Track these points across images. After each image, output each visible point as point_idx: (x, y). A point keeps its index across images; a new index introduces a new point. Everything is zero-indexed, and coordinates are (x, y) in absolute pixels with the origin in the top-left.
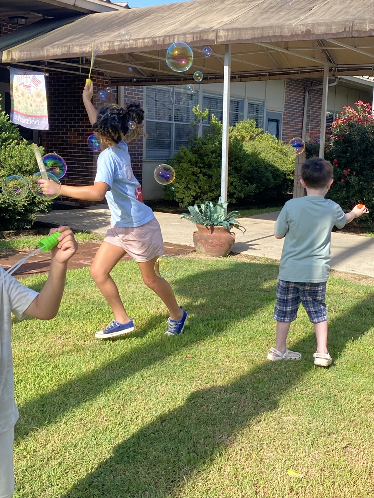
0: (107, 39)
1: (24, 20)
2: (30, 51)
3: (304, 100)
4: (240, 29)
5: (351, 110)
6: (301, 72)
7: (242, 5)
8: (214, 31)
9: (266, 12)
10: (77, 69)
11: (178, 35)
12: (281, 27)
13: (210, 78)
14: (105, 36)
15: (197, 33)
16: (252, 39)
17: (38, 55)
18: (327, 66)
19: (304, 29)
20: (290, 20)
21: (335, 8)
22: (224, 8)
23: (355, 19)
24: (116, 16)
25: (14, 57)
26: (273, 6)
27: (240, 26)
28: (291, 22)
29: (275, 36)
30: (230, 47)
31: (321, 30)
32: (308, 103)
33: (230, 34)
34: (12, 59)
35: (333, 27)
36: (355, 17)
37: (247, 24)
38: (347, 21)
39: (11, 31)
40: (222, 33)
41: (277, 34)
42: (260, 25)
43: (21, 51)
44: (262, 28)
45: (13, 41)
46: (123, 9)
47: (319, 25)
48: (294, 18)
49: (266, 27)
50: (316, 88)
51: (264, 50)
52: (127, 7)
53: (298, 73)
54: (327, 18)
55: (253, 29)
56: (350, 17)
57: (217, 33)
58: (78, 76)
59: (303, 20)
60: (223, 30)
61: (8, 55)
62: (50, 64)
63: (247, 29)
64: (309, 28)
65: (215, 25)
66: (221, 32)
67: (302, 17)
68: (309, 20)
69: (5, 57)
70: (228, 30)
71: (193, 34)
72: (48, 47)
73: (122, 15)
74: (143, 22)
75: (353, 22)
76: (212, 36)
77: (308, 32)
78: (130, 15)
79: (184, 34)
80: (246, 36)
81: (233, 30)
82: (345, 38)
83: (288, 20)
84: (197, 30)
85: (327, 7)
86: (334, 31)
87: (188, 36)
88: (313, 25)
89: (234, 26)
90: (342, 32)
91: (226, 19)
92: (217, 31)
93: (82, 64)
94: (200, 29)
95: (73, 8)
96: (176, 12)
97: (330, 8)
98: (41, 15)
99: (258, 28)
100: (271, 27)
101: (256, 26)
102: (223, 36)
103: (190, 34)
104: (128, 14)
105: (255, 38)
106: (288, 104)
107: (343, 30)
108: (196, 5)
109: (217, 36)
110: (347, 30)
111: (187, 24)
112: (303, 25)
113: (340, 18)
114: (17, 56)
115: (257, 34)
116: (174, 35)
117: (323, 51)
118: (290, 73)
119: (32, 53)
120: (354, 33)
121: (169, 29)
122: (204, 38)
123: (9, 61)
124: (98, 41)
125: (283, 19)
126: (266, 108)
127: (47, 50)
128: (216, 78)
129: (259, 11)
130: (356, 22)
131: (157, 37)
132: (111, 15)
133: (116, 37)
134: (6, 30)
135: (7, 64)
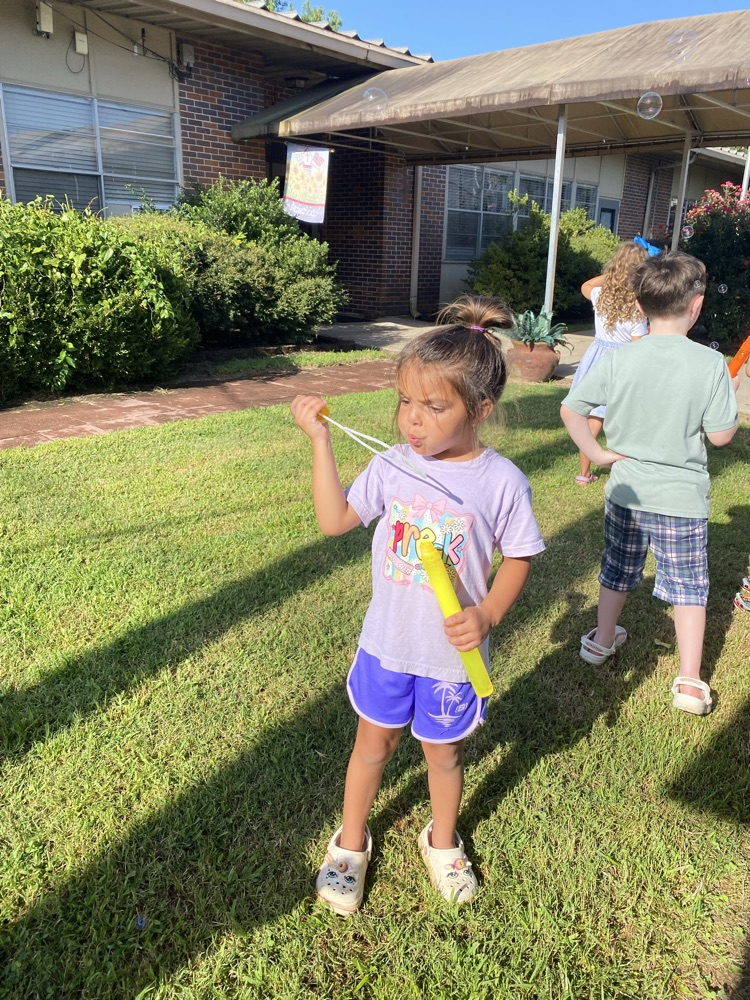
0: (407, 102)
1: (303, 82)
2: (313, 121)
3: (649, 184)
4: (582, 83)
5: (716, 194)
6: (655, 144)
7: (583, 50)
8: (547, 86)
9: (617, 58)
10: (366, 144)
11: (500, 93)
12: (639, 78)
13: (534, 154)
14: (405, 98)
15: (525, 89)
16: (598, 95)
17: (322, 125)
18: (689, 134)
19: (669, 80)
20: (651, 67)
21: (712, 49)
22: (560, 56)
23: (742, 63)
24: (418, 73)
25: (293, 130)
26: (626, 49)
27: (582, 79)
28: (653, 70)
29: (629, 91)
30: (567, 106)
31: (691, 80)
32: (654, 189)
33: (569, 89)
34: (291, 132)
35: (711, 76)
36: (743, 59)
37: (590, 75)
38: (730, 67)
39: (287, 97)
40: (558, 89)
41: (632, 88)
42: (610, 76)
43: (302, 121)
44: (613, 81)
45: (291, 109)
46: (424, 64)
47: (691, 73)
48: (657, 66)
49: (618, 79)
50: (664, 168)
51: (606, 113)
52: (431, 61)
53: (650, 144)
54: (702, 62)
55: (600, 81)
56: (734, 61)
57: (552, 89)
58: (367, 154)
59: (669, 67)
60: (560, 84)
61: (286, 126)
62: (335, 138)
63: (592, 82)
64: (677, 78)
65: (549, 79)
66: (557, 87)
67: (668, 63)
68: (678, 67)
69: (283, 129)
70: (566, 85)
71: (520, 91)
72: (335, 115)
73: (425, 71)
74: (453, 78)
75: (739, 67)
76: (544, 94)
77: (675, 83)
78: (437, 71)
79: (508, 92)
80: (590, 92)
81: (572, 84)
82: (726, 90)
83: (649, 68)
84: (524, 86)
85: (701, 48)
86: (711, 82)
87: (512, 94)
88: (683, 73)
89: (575, 78)
90: (723, 82)
91: (564, 71)
92: (551, 87)
93: (373, 137)
94: (529, 85)
95: (363, 64)
96: (496, 63)
97: (707, 49)
98: (324, 75)
99: (606, 80)
100: (625, 79)
101: (604, 78)
102: (559, 94)
103: (515, 91)
104: (434, 69)
105: (601, 95)
106: (627, 190)
107: (724, 79)
108: (522, 53)
109: (551, 93)
110: (730, 78)
111: (510, 79)
112: (669, 74)
113: (721, 63)
114: (297, 128)
115: (605, 88)
116: (494, 94)
117: (687, 113)
118: (639, 145)
119: (316, 123)
120: (739, 82)
121: (487, 86)
122: (534, 97)
123: (287, 134)
124: (397, 105)
125: (640, 68)
126: (598, 194)
127: (334, 119)
128: (540, 153)
129: (608, 57)
130: (744, 66)
131: (471, 98)
132: (411, 72)
133: (419, 99)
134: (281, 95)
135: (284, 139)
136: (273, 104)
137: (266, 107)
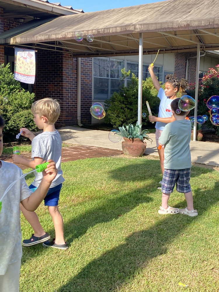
0: (71, 30)
1: (23, 20)
2: (27, 38)
3: (186, 65)
4: (148, 24)
5: (214, 70)
6: (184, 49)
7: (149, 10)
8: (133, 25)
9: (163, 14)
10: (54, 48)
11: (112, 28)
12: (172, 23)
13: (131, 53)
14: (70, 28)
15: (123, 26)
16: (155, 29)
17: (31, 40)
18: (199, 45)
19: (185, 23)
20: (177, 18)
21: (203, 11)
22: (139, 12)
23: (215, 17)
24: (76, 17)
25: (17, 41)
26: (167, 10)
27: (148, 22)
28: (178, 19)
29: (169, 28)
30: (142, 34)
31: (195, 24)
32: (188, 67)
33: (143, 27)
34: (16, 42)
35: (203, 22)
36: (215, 16)
37: (152, 21)
38: (211, 19)
39: (15, 26)
40: (138, 26)
41: (170, 27)
42: (160, 21)
43: (21, 38)
44: (161, 23)
45: (16, 32)
46: (80, 13)
47: (194, 21)
48: (180, 17)
49: (164, 23)
50: (193, 58)
51: (163, 36)
52: (83, 12)
53: (182, 49)
54: (199, 16)
55: (156, 23)
56: (212, 16)
57: (135, 26)
58: (54, 52)
59: (185, 18)
60: (138, 24)
61: (14, 40)
62: (38, 45)
63: (152, 24)
64: (188, 23)
65: (134, 22)
66: (137, 25)
67: (184, 17)
68: (189, 19)
69: (12, 41)
70: (141, 25)
71: (121, 27)
72: (37, 35)
73: (79, 17)
74: (92, 21)
75: (214, 19)
76: (132, 28)
77: (188, 25)
78: (84, 17)
79: (116, 27)
80: (152, 28)
81: (144, 24)
82: (209, 28)
83: (176, 18)
84: (123, 25)
85: (199, 10)
86: (203, 25)
87: (118, 28)
88: (191, 21)
89: (145, 22)
90: (208, 25)
91: (140, 18)
92: (135, 25)
93: (57, 45)
94: (125, 24)
95: (51, 13)
96: (111, 14)
97: (201, 11)
98: (33, 17)
99: (158, 23)
100: (166, 23)
101: (158, 22)
102: (138, 28)
103: (119, 27)
104: (83, 16)
105: (157, 29)
106: (176, 67)
107: (209, 24)
108: (122, 10)
109: (135, 28)
110: (211, 24)
111: (117, 21)
112: (185, 21)
113: (207, 17)
114: (19, 41)
115: (158, 27)
116: (110, 28)
117: (197, 36)
118: (177, 49)
119: (28, 39)
120: (215, 25)
121: (107, 24)
122: (127, 29)
123: (14, 44)
124: (66, 32)
125: (173, 18)
126: (163, 70)
127: (37, 37)
128: (134, 52)
129: (159, 13)
130: (216, 19)
131: (100, 29)
132: (73, 17)
133: (76, 29)
134: (12, 25)
136: (8, 29)
137: (5, 31)
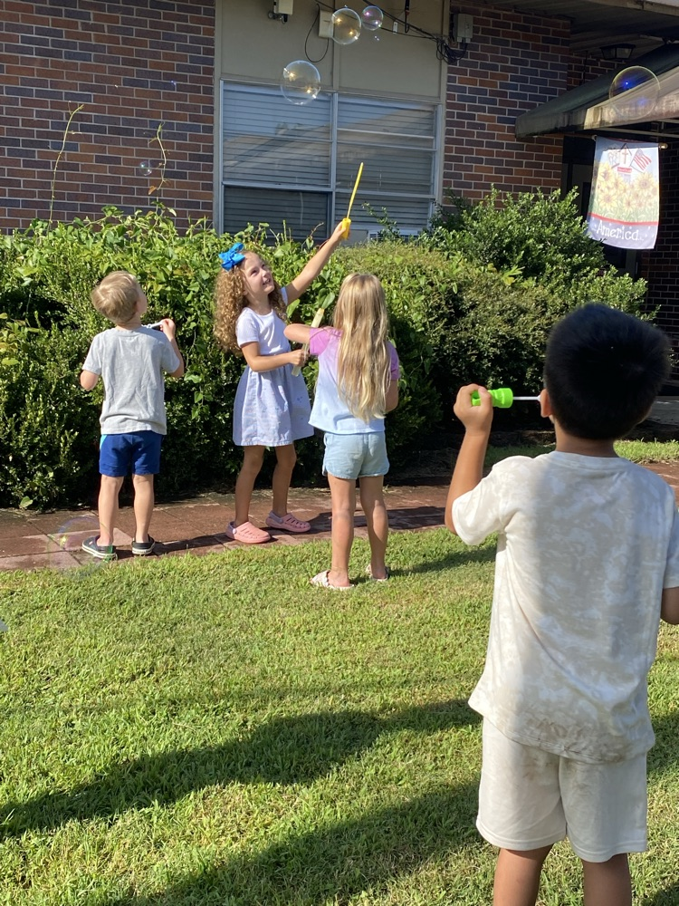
1: (627, 51)
2: (636, 106)
17: (650, 112)
25: (606, 118)
34: (602, 122)
39: (603, 72)
43: (619, 107)
45: (604, 90)
61: (595, 115)
62: (669, 127)
69: (590, 119)
72: (671, 96)
98: (660, 39)
114: (612, 116)
119: (640, 108)
123: (596, 126)
127: (668, 102)
134: (593, 70)
135: (592, 132)
136: (581, 83)
137: (569, 88)
